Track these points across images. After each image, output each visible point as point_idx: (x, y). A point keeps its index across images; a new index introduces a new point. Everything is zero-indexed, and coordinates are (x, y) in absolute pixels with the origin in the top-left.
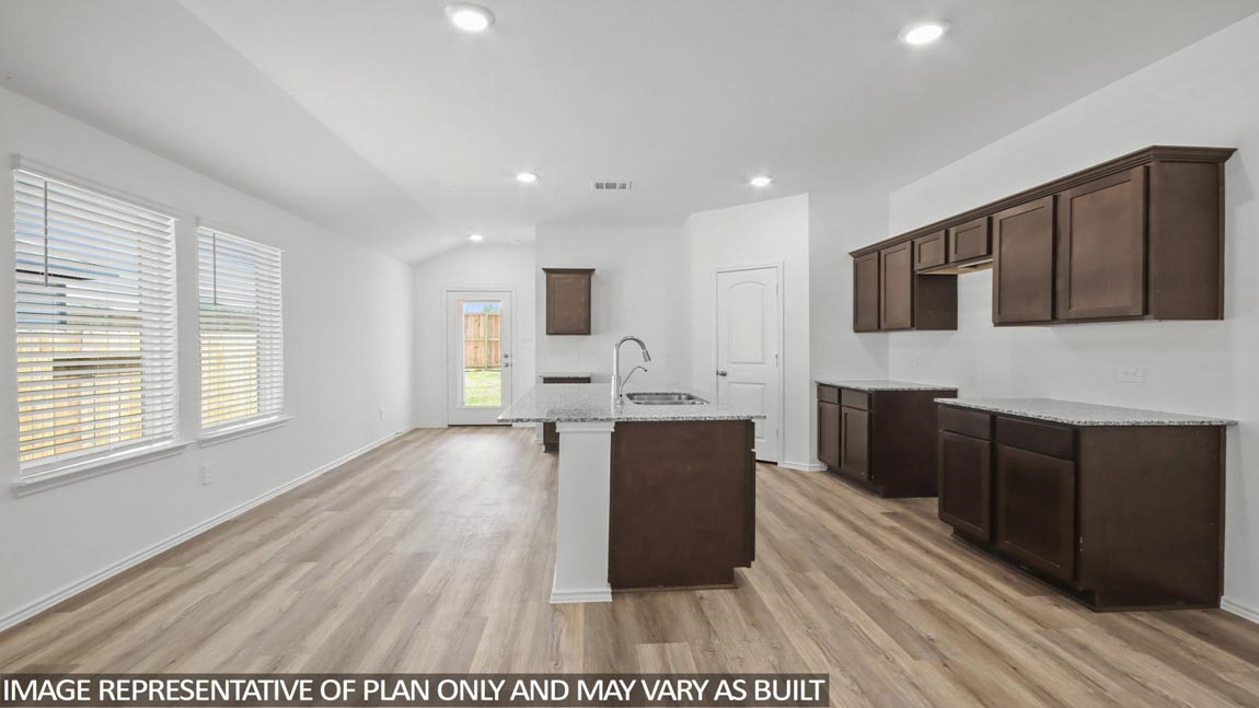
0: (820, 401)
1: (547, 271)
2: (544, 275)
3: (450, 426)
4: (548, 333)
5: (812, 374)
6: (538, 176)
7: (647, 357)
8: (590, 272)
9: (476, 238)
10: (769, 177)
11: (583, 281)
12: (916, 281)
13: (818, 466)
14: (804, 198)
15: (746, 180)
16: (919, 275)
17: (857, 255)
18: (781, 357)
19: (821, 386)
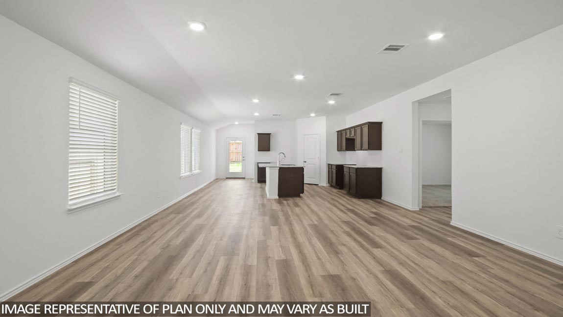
0: (329, 168)
1: (258, 134)
2: (257, 135)
3: (227, 178)
4: (259, 151)
5: (327, 161)
7: (285, 156)
8: (270, 134)
9: (236, 123)
11: (268, 137)
13: (328, 185)
16: (347, 138)
17: (338, 132)
18: (319, 157)
19: (329, 164)
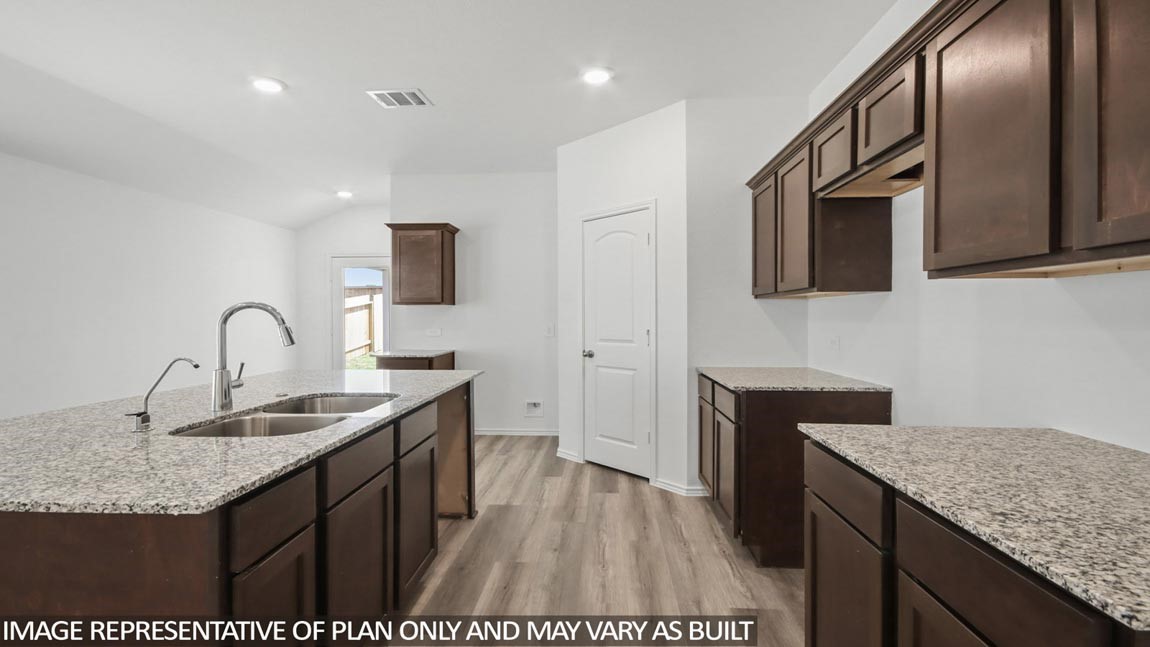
0: (700, 396)
1: (394, 227)
4: (399, 302)
5: (690, 355)
6: (285, 87)
9: (345, 195)
10: (609, 69)
11: (436, 239)
12: (818, 206)
14: (680, 107)
15: (576, 73)
16: (823, 200)
17: (755, 185)
18: (653, 331)
19: (701, 378)
